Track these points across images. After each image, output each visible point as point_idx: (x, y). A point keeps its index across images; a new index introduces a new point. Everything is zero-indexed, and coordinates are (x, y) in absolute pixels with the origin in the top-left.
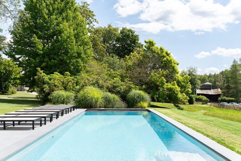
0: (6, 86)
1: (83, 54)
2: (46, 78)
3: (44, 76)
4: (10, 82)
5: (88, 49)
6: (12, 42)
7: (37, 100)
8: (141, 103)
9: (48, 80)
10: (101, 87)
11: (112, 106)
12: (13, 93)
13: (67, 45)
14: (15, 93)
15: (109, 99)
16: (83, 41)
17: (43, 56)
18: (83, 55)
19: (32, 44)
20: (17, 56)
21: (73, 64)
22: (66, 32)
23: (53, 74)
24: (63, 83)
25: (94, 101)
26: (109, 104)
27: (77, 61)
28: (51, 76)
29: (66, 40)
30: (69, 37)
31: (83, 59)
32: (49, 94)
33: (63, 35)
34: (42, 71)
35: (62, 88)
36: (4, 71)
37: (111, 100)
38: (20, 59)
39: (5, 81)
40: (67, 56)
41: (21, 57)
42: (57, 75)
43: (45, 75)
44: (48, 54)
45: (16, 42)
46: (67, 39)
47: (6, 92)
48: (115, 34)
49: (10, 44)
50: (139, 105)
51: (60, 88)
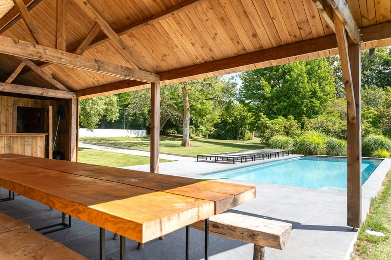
0: (242, 131)
1: (319, 92)
2: (269, 123)
3: (267, 121)
4: (246, 128)
5: (327, 85)
6: (242, 88)
7: (261, 145)
8: (380, 150)
9: (271, 125)
10: (327, 132)
11: (336, 152)
12: (249, 139)
13: (298, 84)
14: (252, 139)
15: (334, 145)
16: (318, 76)
17: (272, 98)
18: (320, 94)
19: (260, 88)
20: (247, 102)
21: (307, 105)
22: (296, 70)
23: (278, 118)
24: (285, 127)
25: (312, 147)
26: (333, 151)
27: (311, 102)
28: (275, 120)
29: (297, 79)
30: (299, 75)
31: (319, 98)
32: (269, 138)
33: (292, 73)
34: (265, 116)
35: (283, 132)
36: (240, 117)
37: (336, 146)
38: (250, 104)
39: (241, 127)
40: (299, 97)
41: (251, 102)
42: (281, 120)
43: (269, 120)
44: (278, 97)
45: (246, 87)
46: (297, 77)
47: (242, 138)
48: (380, 56)
49: (241, 89)
50: (376, 153)
51: (281, 133)
